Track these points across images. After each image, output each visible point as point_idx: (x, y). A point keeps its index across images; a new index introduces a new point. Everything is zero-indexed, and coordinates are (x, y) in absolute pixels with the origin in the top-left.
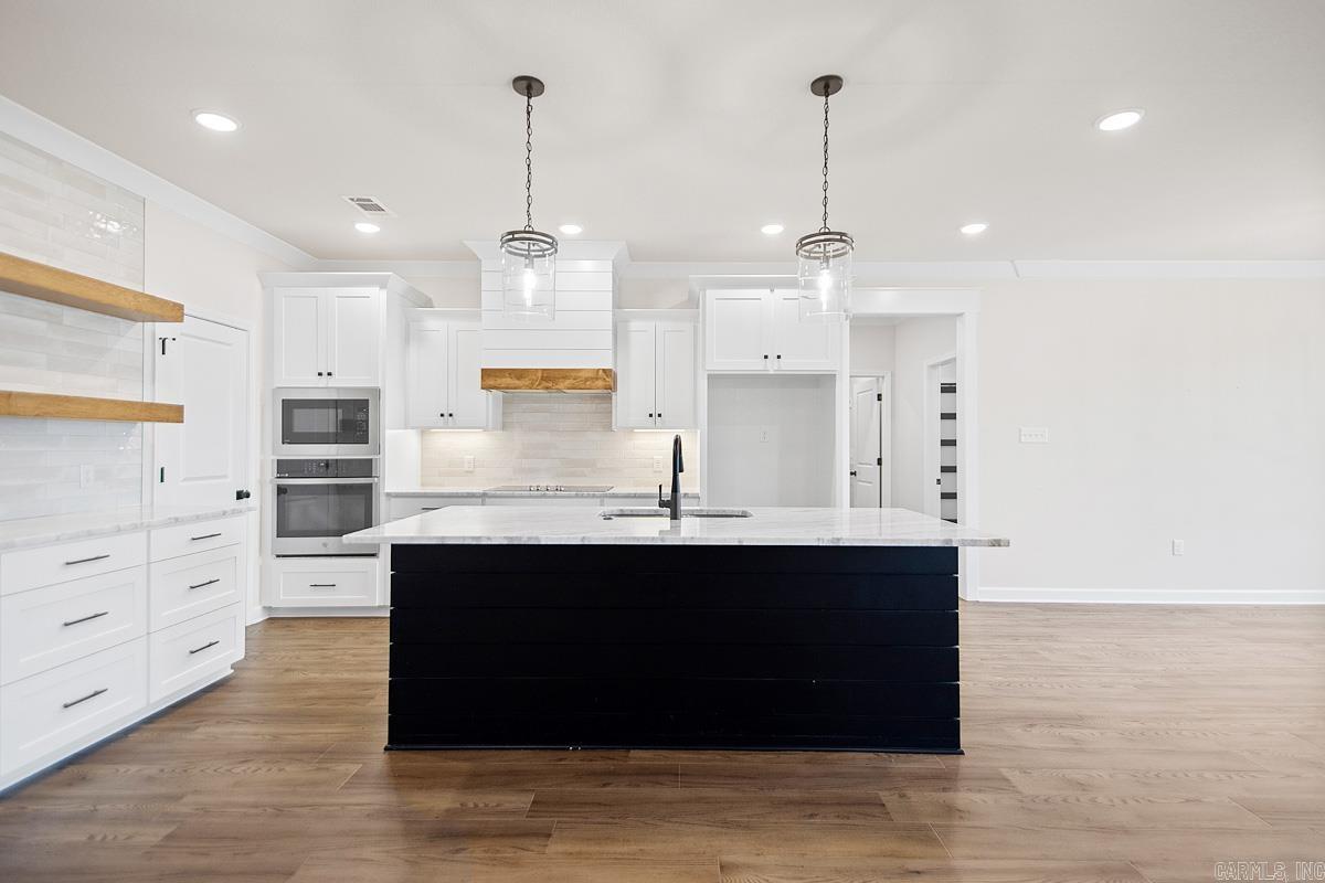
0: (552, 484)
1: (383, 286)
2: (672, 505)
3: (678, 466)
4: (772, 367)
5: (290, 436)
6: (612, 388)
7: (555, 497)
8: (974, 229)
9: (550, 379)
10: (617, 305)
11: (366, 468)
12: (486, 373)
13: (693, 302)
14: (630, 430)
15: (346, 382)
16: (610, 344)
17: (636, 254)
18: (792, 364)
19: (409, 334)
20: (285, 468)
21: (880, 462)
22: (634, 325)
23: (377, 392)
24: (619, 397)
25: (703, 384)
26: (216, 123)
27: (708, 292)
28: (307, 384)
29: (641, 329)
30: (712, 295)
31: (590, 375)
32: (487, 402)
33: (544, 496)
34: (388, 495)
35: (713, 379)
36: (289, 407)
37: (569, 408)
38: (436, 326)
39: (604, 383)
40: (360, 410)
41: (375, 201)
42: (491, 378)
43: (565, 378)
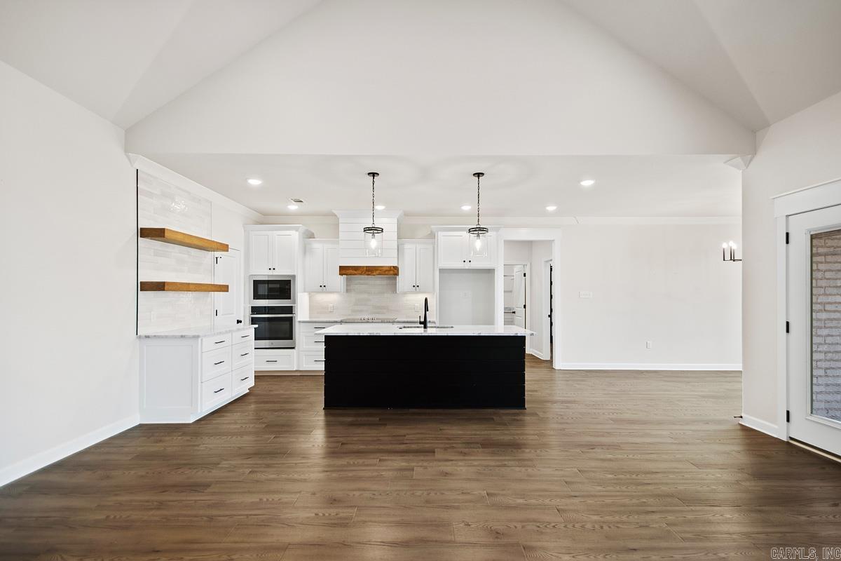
0: (370, 317)
1: (297, 231)
2: (424, 323)
3: (426, 309)
4: (467, 266)
5: (257, 296)
6: (397, 274)
7: (372, 322)
8: (551, 208)
9: (370, 271)
10: (399, 238)
11: (290, 310)
12: (341, 268)
13: (432, 236)
14: (405, 293)
15: (281, 272)
16: (396, 256)
17: (406, 214)
18: (477, 264)
19: (306, 250)
20: (255, 310)
21: (525, 307)
22: (407, 246)
23: (294, 277)
24: (399, 278)
25: (437, 273)
26: (255, 182)
27: (439, 233)
28: (264, 273)
29: (409, 247)
30: (441, 234)
31: (387, 269)
32: (341, 280)
33: (368, 322)
34: (299, 322)
35: (441, 271)
36: (256, 283)
37: (377, 282)
38: (317, 246)
39: (394, 271)
40: (287, 284)
41: (301, 200)
42: (344, 270)
43: (376, 270)
